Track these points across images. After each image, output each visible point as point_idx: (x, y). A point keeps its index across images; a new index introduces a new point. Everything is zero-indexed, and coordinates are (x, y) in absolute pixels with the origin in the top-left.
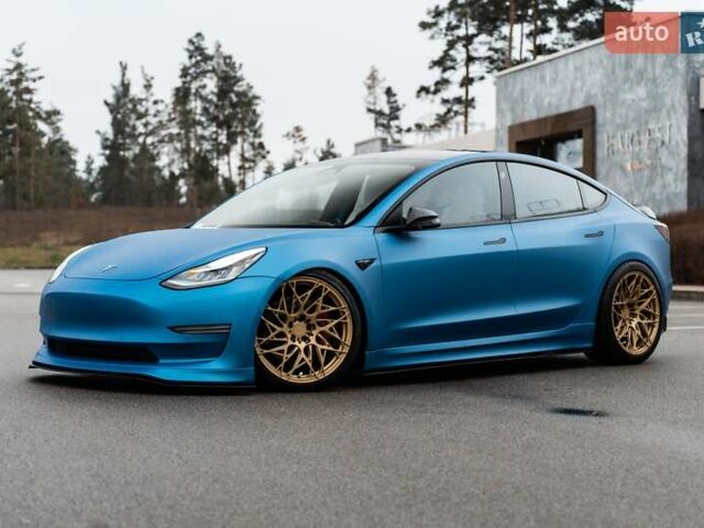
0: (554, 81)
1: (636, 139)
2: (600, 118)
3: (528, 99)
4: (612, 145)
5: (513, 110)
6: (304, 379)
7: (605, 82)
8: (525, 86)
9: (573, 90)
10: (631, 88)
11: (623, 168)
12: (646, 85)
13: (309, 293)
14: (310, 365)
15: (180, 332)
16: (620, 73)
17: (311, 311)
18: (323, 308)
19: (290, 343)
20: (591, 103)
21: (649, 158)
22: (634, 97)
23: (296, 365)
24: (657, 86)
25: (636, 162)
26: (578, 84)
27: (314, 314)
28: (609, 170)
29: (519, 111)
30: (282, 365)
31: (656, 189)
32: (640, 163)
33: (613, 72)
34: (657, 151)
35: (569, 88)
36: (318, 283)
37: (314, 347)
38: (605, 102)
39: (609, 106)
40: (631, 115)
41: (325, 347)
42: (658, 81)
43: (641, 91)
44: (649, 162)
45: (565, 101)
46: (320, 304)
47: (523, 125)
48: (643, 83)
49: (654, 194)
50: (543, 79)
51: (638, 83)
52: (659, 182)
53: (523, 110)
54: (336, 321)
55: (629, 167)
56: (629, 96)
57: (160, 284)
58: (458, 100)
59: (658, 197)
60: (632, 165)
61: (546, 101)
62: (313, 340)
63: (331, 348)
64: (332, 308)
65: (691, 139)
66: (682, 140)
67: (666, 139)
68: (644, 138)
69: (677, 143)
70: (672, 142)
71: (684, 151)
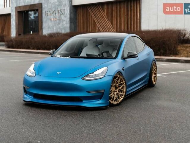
1: (54, 12)
2: (43, 6)
4: (47, 13)
5: (16, 2)
6: (116, 103)
11: (51, 20)
13: (117, 79)
14: (117, 98)
15: (89, 93)
17: (117, 84)
18: (120, 83)
19: (113, 93)
20: (41, 2)
21: (58, 17)
22: (54, 1)
23: (114, 99)
25: (55, 18)
27: (118, 84)
28: (46, 20)
29: (18, 3)
30: (112, 99)
31: (60, 25)
32: (56, 19)
34: (61, 16)
36: (119, 76)
37: (118, 93)
38: (45, 2)
40: (53, 6)
41: (120, 93)
44: (58, 18)
45: (32, 1)
46: (119, 82)
47: (20, 7)
49: (60, 27)
52: (61, 24)
53: (20, 3)
54: (122, 86)
55: (53, 20)
56: (52, 1)
57: (82, 79)
59: (61, 28)
60: (53, 19)
61: (27, 1)
62: (117, 92)
63: (121, 93)
64: (121, 83)
65: (70, 13)
66: (68, 13)
67: (63, 13)
68: (57, 12)
69: (67, 14)
70: (65, 14)
71: (68, 16)
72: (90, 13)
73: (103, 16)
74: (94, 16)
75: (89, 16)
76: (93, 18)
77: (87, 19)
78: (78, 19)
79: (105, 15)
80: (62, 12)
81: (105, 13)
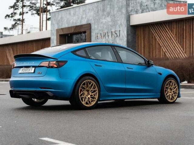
0: (74, 14)
1: (107, 34)
2: (93, 27)
3: (64, 20)
4: (98, 36)
5: (58, 24)
7: (95, 15)
8: (63, 16)
9: (82, 18)
10: (105, 18)
12: (111, 17)
16: (101, 13)
20: (89, 22)
22: (106, 21)
24: (115, 17)
26: (84, 16)
29: (60, 24)
33: (98, 12)
34: (115, 39)
35: (80, 17)
38: (95, 22)
39: (96, 24)
40: (105, 27)
42: (115, 16)
43: (109, 19)
45: (79, 21)
47: (62, 29)
48: (109, 16)
50: (70, 14)
51: (108, 16)
53: (62, 24)
56: (104, 21)
58: (19, 20)
61: (71, 21)
65: (128, 35)
66: (125, 35)
67: (118, 35)
68: (110, 34)
69: (123, 36)
70: (121, 36)
71: (125, 39)
72: (153, 34)
73: (171, 37)
74: (159, 39)
75: (152, 38)
76: (157, 40)
77: (149, 42)
78: (137, 42)
79: (174, 36)
80: (116, 34)
81: (173, 35)
